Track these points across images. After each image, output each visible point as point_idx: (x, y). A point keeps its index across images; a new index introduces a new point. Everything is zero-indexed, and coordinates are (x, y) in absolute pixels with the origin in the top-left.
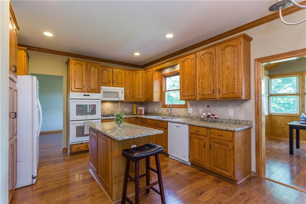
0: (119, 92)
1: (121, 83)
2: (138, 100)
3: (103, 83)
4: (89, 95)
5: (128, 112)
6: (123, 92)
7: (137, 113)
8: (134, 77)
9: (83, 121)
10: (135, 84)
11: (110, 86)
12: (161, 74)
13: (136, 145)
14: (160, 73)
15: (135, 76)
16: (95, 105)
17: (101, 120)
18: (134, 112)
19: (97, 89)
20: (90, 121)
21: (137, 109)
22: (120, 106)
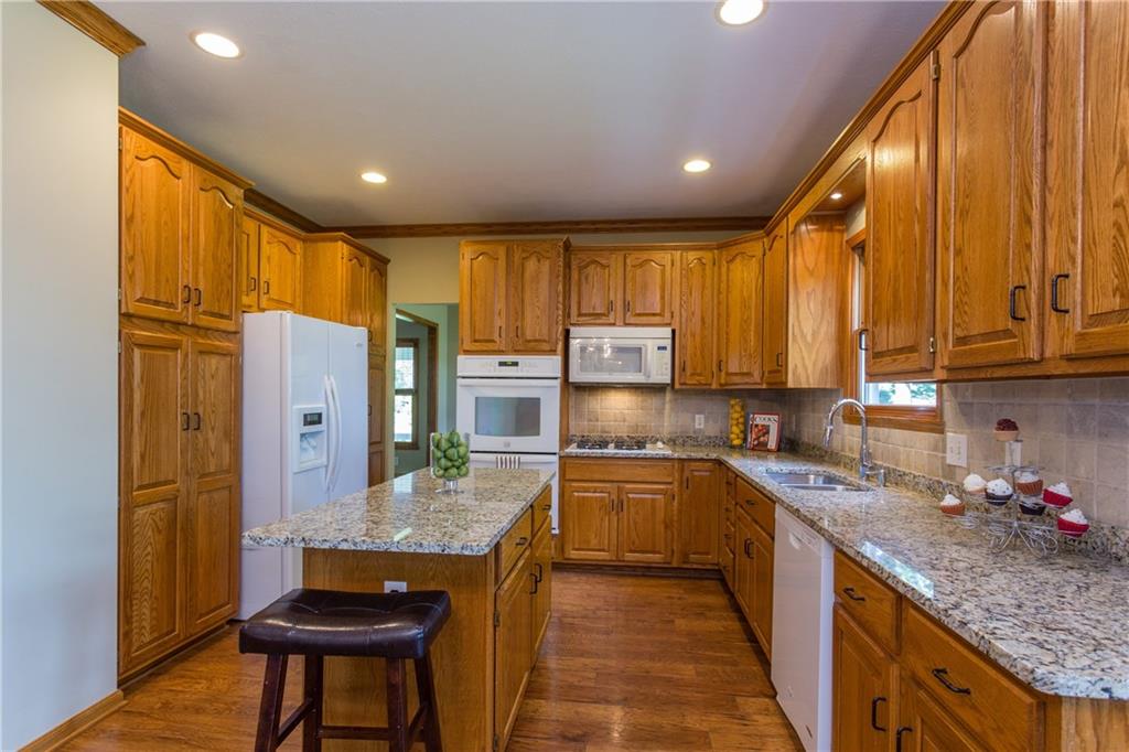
0: (646, 350)
1: (663, 309)
2: (740, 382)
3: (585, 315)
4: (516, 364)
5: (712, 435)
6: (665, 348)
7: (745, 440)
8: (724, 278)
9: (493, 456)
10: (727, 307)
11: (614, 324)
12: (846, 237)
13: (405, 584)
14: (837, 235)
15: (728, 268)
16: (539, 399)
17: (560, 457)
18: (733, 436)
19: (545, 341)
20: (517, 456)
21: (745, 424)
22: (672, 409)
